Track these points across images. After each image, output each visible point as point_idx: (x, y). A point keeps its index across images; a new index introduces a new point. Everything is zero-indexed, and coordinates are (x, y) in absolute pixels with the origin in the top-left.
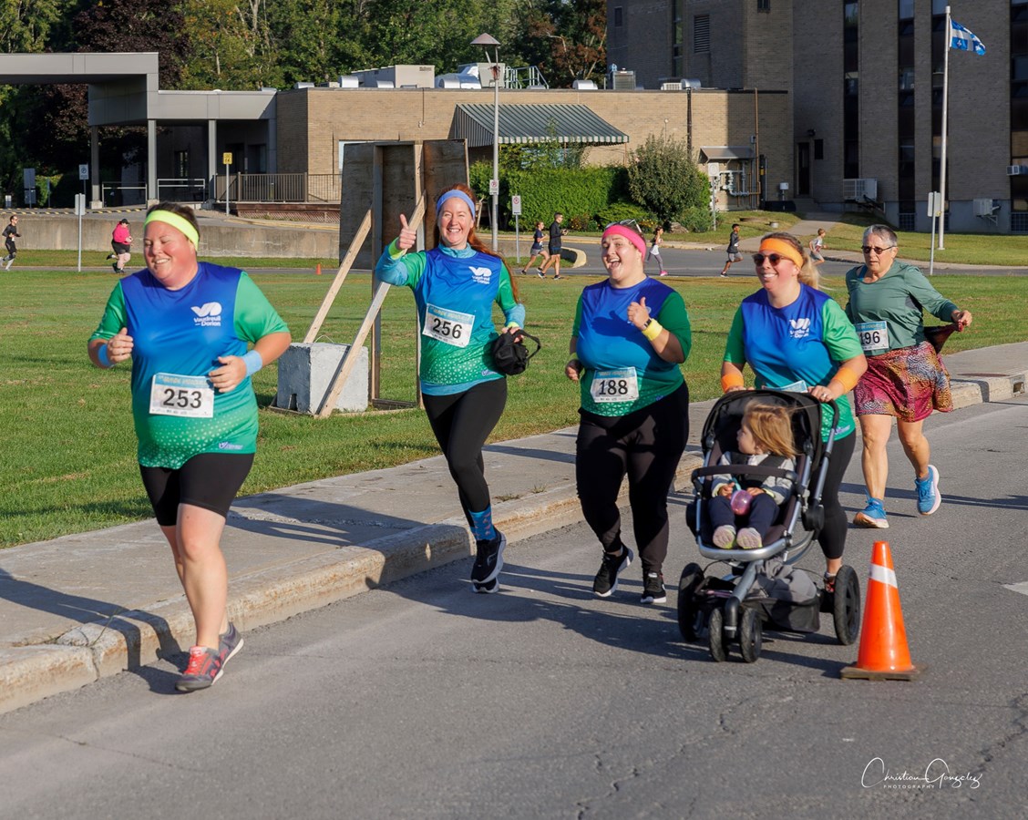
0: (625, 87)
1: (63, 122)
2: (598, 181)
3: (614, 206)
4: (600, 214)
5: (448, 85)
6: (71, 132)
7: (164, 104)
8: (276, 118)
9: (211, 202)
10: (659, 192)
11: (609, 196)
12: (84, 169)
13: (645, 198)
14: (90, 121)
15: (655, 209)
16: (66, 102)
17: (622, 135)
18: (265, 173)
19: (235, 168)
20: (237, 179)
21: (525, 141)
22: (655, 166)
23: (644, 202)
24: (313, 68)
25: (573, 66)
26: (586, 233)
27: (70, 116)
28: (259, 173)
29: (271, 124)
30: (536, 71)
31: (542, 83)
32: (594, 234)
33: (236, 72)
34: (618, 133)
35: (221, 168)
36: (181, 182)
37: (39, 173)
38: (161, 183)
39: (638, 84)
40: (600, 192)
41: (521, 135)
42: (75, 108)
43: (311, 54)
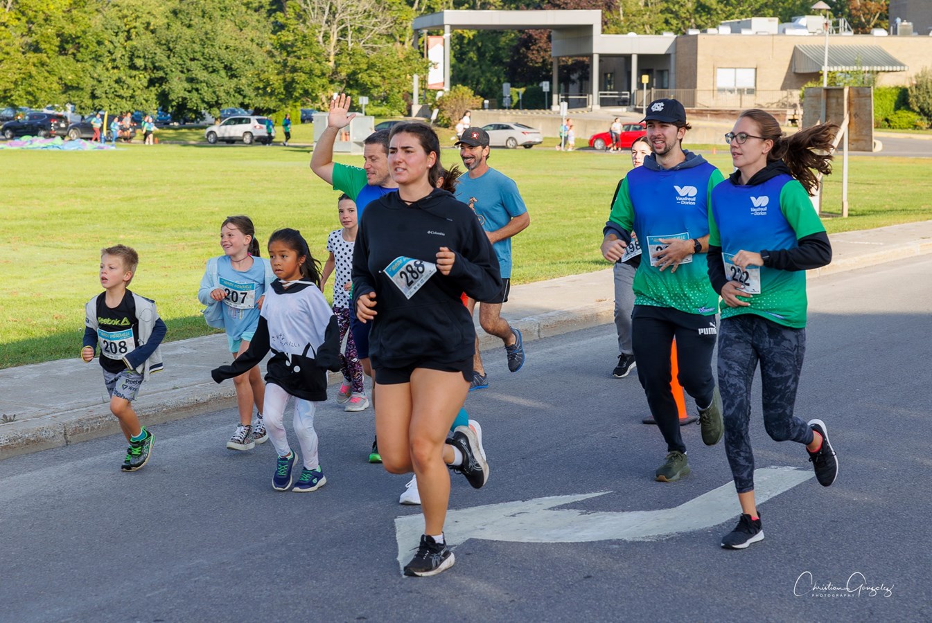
0: (905, 33)
1: (533, 54)
2: (889, 96)
3: (898, 112)
4: (889, 118)
5: (788, 32)
6: (538, 60)
7: (604, 44)
8: (676, 53)
9: (633, 107)
10: (929, 104)
11: (895, 106)
12: (546, 85)
13: (919, 107)
14: (553, 53)
15: (926, 114)
16: (535, 41)
17: (904, 65)
18: (668, 88)
19: (649, 86)
20: (651, 93)
21: (840, 70)
22: (927, 86)
23: (918, 110)
24: (684, 15)
25: (864, 15)
26: (879, 129)
27: (538, 50)
28: (662, 88)
29: (673, 57)
30: (845, 22)
31: (849, 30)
32: (885, 130)
33: (633, 18)
34: (901, 65)
35: (640, 86)
36: (613, 94)
37: (512, 86)
38: (601, 94)
39: (914, 31)
40: (889, 103)
41: (837, 65)
42: (541, 45)
43: (682, 6)
